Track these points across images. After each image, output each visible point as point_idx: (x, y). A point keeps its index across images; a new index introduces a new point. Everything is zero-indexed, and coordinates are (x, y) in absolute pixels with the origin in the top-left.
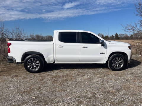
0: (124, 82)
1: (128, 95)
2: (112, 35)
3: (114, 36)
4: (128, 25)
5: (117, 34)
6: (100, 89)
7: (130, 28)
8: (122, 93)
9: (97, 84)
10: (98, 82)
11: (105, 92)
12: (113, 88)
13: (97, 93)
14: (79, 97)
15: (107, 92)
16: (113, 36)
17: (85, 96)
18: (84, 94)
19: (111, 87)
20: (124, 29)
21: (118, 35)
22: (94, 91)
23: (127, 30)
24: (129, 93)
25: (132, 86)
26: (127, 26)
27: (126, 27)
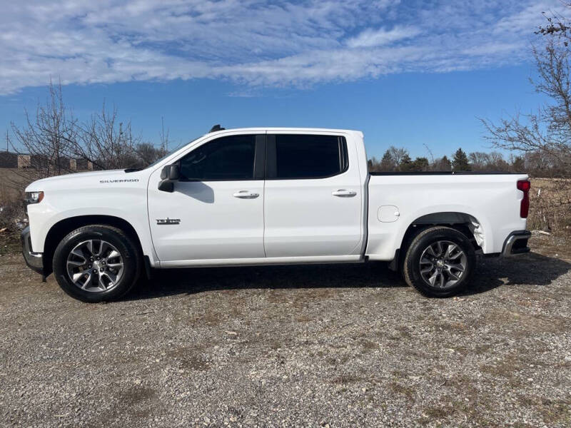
0: (491, 304)
1: (504, 333)
2: (442, 157)
3: (452, 159)
4: (505, 123)
5: (460, 155)
6: (420, 318)
7: (514, 134)
8: (487, 330)
9: (411, 307)
10: (411, 302)
11: (437, 326)
12: (460, 318)
13: (414, 327)
14: (364, 335)
15: (443, 326)
16: (445, 158)
17: (380, 334)
18: (377, 330)
19: (454, 315)
20: (493, 136)
21: (468, 156)
22: (403, 324)
23: (502, 142)
24: (507, 331)
25: (516, 314)
26: (503, 127)
27: (499, 131)
